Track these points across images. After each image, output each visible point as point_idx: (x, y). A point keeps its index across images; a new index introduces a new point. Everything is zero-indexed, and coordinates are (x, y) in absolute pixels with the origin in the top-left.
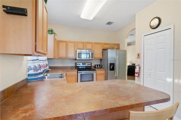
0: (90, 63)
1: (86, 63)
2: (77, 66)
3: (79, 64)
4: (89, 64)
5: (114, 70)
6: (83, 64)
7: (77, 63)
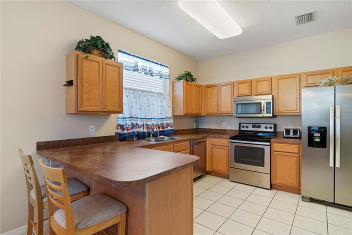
0: (272, 126)
1: (261, 125)
2: (242, 129)
3: (245, 125)
4: (269, 126)
5: (325, 148)
6: (254, 126)
7: (242, 125)
